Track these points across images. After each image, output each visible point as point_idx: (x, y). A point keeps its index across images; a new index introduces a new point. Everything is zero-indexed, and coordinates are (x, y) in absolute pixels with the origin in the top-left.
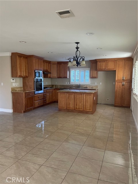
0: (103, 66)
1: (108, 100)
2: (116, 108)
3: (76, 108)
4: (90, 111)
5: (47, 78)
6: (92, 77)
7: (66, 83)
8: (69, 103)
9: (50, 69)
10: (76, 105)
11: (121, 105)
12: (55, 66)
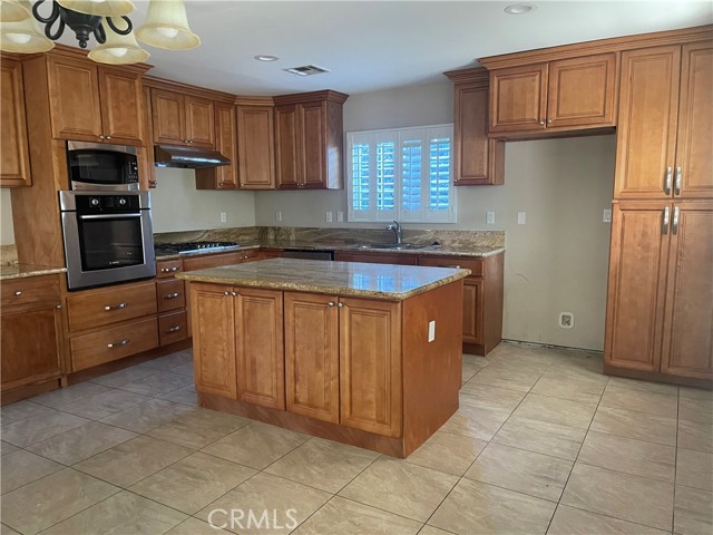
0: (521, 99)
1: (566, 320)
2: (612, 381)
3: (296, 401)
4: (386, 431)
5: (213, 188)
7: (330, 220)
8: (253, 362)
10: (296, 379)
11: (649, 368)
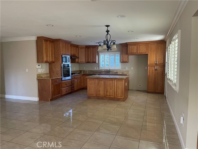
0: (134, 49)
1: (140, 86)
2: (148, 94)
3: (107, 95)
4: (122, 98)
5: (75, 63)
6: (123, 62)
7: (96, 69)
8: (99, 90)
9: (77, 54)
10: (107, 92)
11: (154, 91)
12: (83, 50)
